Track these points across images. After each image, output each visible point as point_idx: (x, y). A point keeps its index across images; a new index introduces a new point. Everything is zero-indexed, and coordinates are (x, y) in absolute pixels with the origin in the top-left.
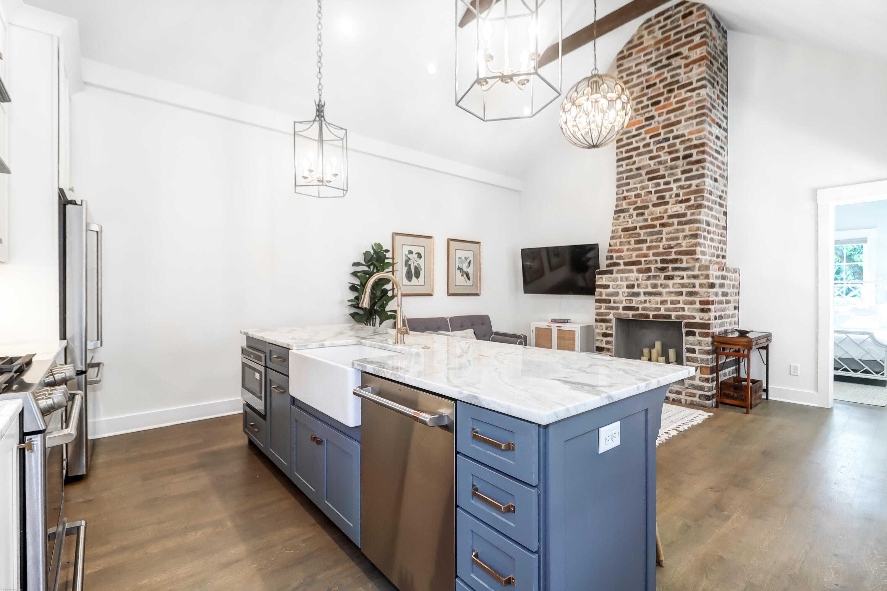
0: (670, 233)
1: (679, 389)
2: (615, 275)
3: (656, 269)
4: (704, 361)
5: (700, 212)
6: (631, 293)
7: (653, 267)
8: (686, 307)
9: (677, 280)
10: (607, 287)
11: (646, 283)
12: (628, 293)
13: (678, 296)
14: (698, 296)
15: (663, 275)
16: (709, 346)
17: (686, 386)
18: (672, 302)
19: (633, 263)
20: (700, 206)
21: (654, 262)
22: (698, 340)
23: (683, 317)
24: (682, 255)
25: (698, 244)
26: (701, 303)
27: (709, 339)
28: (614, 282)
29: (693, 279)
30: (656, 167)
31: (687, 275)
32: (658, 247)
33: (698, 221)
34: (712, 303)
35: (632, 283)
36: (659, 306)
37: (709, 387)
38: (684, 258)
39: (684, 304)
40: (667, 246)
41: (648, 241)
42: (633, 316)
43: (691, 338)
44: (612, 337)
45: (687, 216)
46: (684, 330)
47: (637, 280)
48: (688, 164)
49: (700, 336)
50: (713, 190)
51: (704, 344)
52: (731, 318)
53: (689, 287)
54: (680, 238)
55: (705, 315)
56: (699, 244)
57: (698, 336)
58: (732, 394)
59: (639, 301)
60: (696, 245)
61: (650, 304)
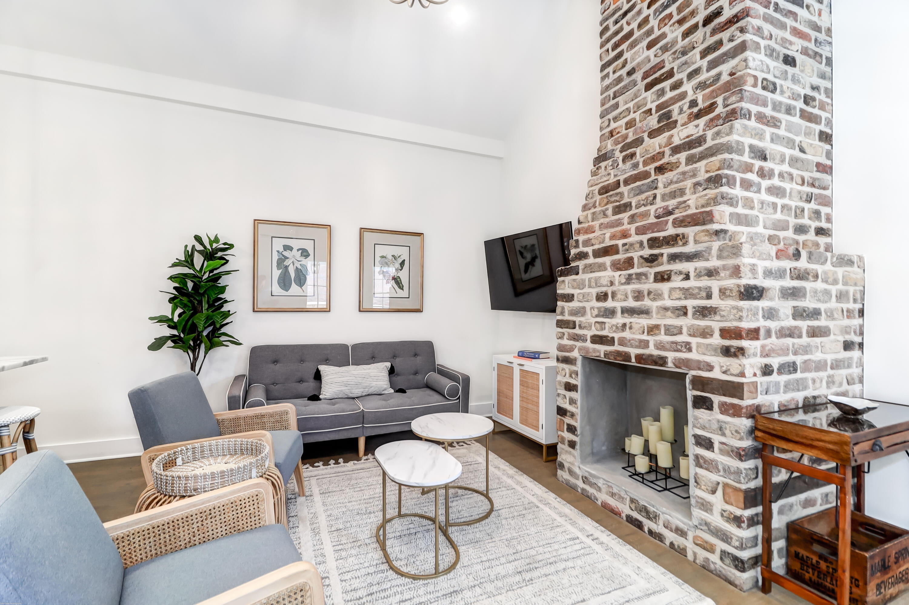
0: (671, 182)
1: (681, 525)
2: (581, 276)
3: (642, 261)
4: (730, 473)
5: (731, 128)
6: (603, 310)
7: (636, 255)
8: (694, 341)
9: (677, 282)
10: (569, 298)
11: (625, 289)
12: (599, 309)
13: (678, 316)
14: (717, 318)
15: (652, 271)
16: (741, 439)
17: (696, 522)
18: (669, 331)
19: (606, 251)
20: (732, 115)
21: (638, 245)
22: (718, 421)
23: (687, 363)
24: (685, 226)
25: (719, 198)
26: (725, 333)
27: (746, 423)
28: (579, 289)
29: (706, 277)
30: (658, 60)
31: (696, 269)
32: (646, 215)
33: (728, 148)
34: (754, 334)
35: (604, 289)
36: (645, 337)
37: (742, 539)
38: (690, 231)
39: (690, 335)
40: (662, 209)
41: (634, 204)
42: (606, 355)
43: (702, 414)
44: (577, 392)
45: (705, 141)
46: (690, 394)
47: (612, 283)
48: (714, 32)
49: (722, 413)
50: (778, 82)
51: (731, 431)
52: (832, 368)
53: (698, 296)
54: (687, 191)
55: (733, 364)
56: (723, 198)
57: (718, 411)
58: (814, 561)
59: (614, 325)
60: (715, 201)
61: (631, 333)
